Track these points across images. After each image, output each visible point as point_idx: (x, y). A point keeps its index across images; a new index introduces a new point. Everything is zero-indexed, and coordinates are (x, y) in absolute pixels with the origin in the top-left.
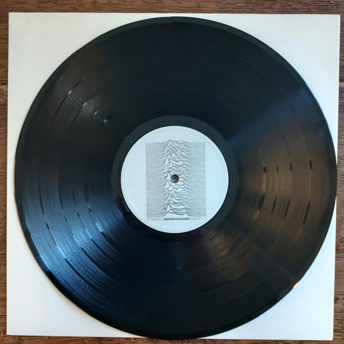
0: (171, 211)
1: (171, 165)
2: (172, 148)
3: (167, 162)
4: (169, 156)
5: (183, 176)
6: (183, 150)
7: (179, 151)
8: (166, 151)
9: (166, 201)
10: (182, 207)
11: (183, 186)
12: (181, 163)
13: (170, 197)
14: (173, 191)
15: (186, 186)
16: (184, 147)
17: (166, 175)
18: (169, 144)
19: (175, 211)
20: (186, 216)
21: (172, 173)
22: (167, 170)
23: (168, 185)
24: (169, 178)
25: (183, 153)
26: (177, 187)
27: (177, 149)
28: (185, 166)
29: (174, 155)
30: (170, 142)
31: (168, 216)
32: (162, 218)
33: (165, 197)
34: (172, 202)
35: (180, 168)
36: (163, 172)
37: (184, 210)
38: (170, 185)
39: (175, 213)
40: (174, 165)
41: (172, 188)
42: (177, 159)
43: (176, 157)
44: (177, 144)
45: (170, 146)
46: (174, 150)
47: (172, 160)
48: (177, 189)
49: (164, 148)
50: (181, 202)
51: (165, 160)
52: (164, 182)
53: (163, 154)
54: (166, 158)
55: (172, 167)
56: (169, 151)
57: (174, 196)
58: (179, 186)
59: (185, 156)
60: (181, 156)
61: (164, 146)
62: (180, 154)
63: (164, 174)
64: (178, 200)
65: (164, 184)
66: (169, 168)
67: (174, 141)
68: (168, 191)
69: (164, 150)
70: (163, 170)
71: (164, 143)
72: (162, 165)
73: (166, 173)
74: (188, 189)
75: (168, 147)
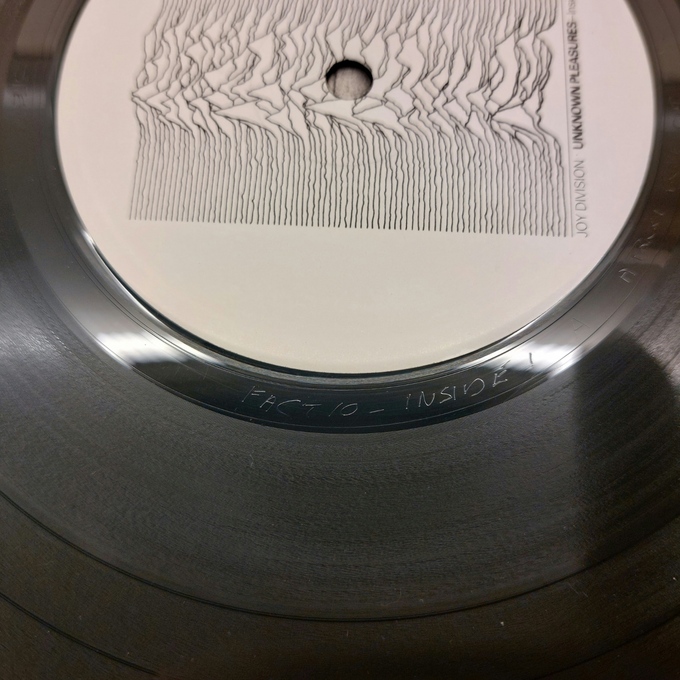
0: (532, 104)
1: (272, 93)
2: (175, 85)
3: (247, 111)
4: (218, 99)
5: (335, 40)
6: (195, 33)
7: (196, 51)
8: (185, 113)
9: (474, 124)
10: (507, 51)
11: (394, 40)
12: (265, 47)
13: (453, 107)
14: (419, 89)
15: (392, 26)
16: (180, 30)
17: (323, 122)
18: (155, 101)
19: (529, 83)
21: (317, 89)
22: (297, 115)
23: (385, 116)
24: (342, 108)
25: (214, 32)
26: (394, 70)
27: (185, 61)
28: (282, 27)
29: (214, 77)
30: (143, 93)
31: (557, 119)
32: (571, 155)
33: (448, 129)
34: (479, 98)
35: (290, 50)
37: (526, 42)
38: (384, 101)
39: (541, 84)
40: (271, 76)
43: (229, 66)
44: (161, 62)
45: (161, 97)
47: (242, 89)
48: (405, 69)
49: (171, 122)
50: (477, 52)
51: (236, 122)
52: (360, 133)
53: (204, 131)
54: (227, 117)
55: (282, 89)
56: (188, 102)
57: (447, 84)
58: (392, 61)
59: (232, 26)
60: (225, 46)
61: (157, 122)
62: (214, 47)
63: (317, 128)
64: (468, 66)
65: (374, 132)
66: (286, 104)
67: (142, 76)
68: (417, 112)
69: (183, 125)
70: (296, 135)
71: (140, 124)
72: (265, 137)
73: (311, 117)
74: (409, 17)
75: (170, 103)
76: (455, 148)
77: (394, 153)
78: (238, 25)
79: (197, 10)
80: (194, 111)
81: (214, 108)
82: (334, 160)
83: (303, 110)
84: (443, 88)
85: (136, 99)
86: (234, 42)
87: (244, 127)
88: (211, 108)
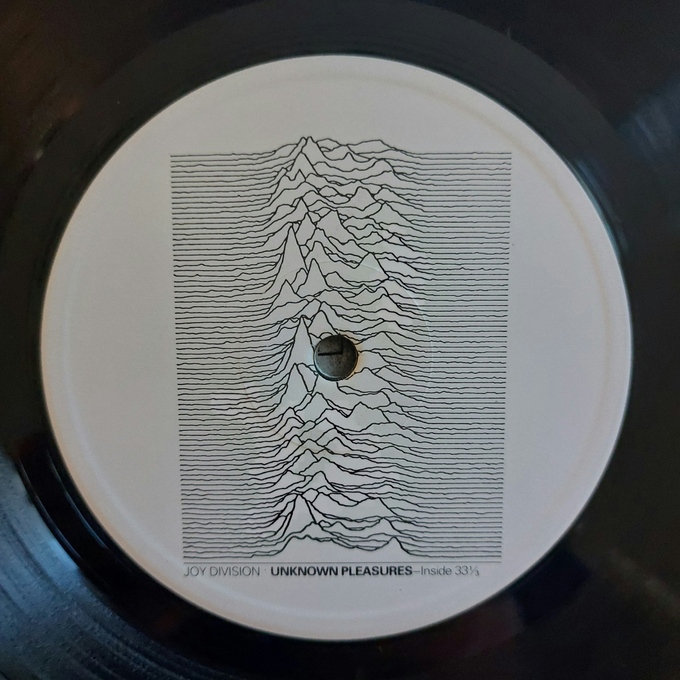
0: (315, 531)
1: (315, 283)
2: (320, 182)
3: (293, 261)
4: (307, 229)
5: (380, 342)
6: (385, 195)
7: (363, 199)
8: (288, 197)
9: (289, 479)
10: (372, 508)
11: (381, 400)
12: (370, 271)
13: (307, 459)
14: (325, 426)
15: (395, 397)
16: (389, 179)
17: (286, 335)
18: (301, 163)
19: (338, 528)
20: (393, 554)
21: (321, 327)
22: (292, 310)
23: (295, 394)
24: (305, 353)
25: (386, 215)
26: (346, 402)
27: (350, 189)
28: (392, 287)
29: (331, 223)
30: (311, 150)
31: (298, 553)
32: (265, 565)
33: (284, 455)
34: (319, 481)
35: (366, 296)
36: (272, 319)
37: (384, 526)
38: (312, 394)
39: (336, 539)
40: (333, 280)
41: (319, 404)
42: (351, 248)
43: (345, 236)
44: (349, 163)
45: (307, 169)
46: (332, 199)
47: (318, 250)
48: (348, 412)
49: (278, 183)
50: (373, 481)
51: (281, 251)
52: (275, 372)
53: (270, 219)
54: (286, 240)
55: (320, 293)
56: (301, 198)
57: (332, 453)
58: (357, 399)
59: (393, 234)
60: (370, 229)
61: (278, 169)
62: (367, 217)
63: (279, 331)
64: (354, 472)
65: (277, 385)
66: (303, 299)
67: (331, 145)
68: (300, 425)
69: (274, 196)
70: (269, 311)
71: (275, 151)
72: (265, 281)
73: (290, 324)
74: (408, 415)
75: (300, 178)
76: (264, 461)
77: (256, 405)
78: (395, 240)
79: (415, 193)
80: (291, 206)
81: (296, 226)
82: (244, 350)
83: (299, 316)
84: (327, 450)
85: (304, 141)
86: (375, 238)
87: (276, 259)
88: (296, 222)
